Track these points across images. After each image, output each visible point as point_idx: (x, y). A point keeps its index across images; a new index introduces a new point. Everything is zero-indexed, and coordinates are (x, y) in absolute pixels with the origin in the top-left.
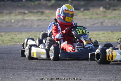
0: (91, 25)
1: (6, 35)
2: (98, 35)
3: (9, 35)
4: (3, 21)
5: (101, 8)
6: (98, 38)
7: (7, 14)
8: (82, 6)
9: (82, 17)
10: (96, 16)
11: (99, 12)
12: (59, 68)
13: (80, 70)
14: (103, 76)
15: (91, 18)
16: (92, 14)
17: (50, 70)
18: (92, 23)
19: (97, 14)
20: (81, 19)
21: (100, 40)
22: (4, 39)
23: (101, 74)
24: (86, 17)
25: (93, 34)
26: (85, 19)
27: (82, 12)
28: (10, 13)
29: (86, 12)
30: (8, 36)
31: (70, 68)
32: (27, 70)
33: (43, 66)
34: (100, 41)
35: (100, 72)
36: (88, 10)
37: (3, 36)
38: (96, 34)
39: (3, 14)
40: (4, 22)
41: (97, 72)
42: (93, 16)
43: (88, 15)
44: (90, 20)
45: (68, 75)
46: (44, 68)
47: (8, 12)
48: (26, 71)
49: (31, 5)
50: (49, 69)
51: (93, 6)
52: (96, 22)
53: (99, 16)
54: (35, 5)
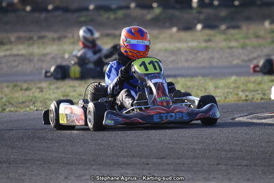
0: (243, 61)
1: (52, 87)
2: (260, 83)
3: (57, 88)
4: (45, 55)
5: (267, 24)
6: (260, 92)
7: (53, 40)
8: (224, 20)
9: (224, 44)
10: (255, 42)
11: (261, 33)
12: (169, 161)
13: (218, 164)
14: (271, 177)
15: (244, 47)
16: (247, 37)
17: (149, 166)
18: (246, 58)
19: (257, 37)
20: (222, 49)
21: (264, 94)
22: (47, 96)
23: (265, 173)
24: (233, 44)
25: (249, 82)
26: (231, 48)
27: (223, 32)
28: (60, 39)
29: (232, 31)
30: (55, 91)
31: (195, 161)
32: (98, 167)
33: (133, 156)
34: (263, 97)
35: (263, 168)
36: (237, 27)
37: (44, 90)
38: (254, 82)
39: (46, 40)
40: (48, 58)
41: (257, 168)
42: (248, 42)
43: (236, 40)
44: (241, 51)
45: (191, 177)
46: (136, 160)
47: (56, 36)
48: (95, 169)
49: (108, 18)
50: (147, 164)
51: (249, 19)
52: (255, 55)
53: (261, 41)
54: (116, 19)
